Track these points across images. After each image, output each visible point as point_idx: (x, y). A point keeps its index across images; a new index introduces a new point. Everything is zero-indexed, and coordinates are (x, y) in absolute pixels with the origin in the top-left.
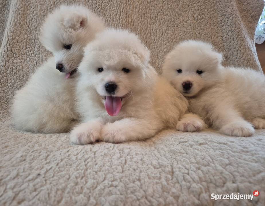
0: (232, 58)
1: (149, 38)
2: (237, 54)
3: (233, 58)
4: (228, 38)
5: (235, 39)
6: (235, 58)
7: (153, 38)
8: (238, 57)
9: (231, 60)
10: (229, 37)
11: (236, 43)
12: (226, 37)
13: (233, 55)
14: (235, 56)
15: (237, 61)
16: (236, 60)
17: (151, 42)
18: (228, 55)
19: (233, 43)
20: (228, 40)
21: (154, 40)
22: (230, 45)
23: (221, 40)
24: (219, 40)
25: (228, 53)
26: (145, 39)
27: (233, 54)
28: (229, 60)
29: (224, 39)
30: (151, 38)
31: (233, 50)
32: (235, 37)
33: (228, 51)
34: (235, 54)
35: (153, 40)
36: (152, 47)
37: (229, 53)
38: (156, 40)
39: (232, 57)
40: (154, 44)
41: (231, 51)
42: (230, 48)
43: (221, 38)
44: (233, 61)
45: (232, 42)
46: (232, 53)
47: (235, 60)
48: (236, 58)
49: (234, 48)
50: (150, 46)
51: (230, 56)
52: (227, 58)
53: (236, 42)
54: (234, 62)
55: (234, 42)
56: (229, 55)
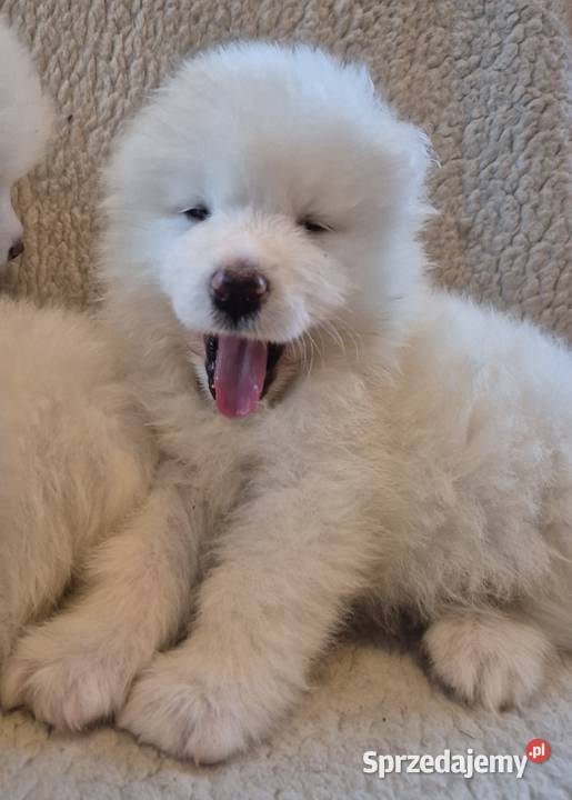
0: (491, 240)
1: (85, 99)
2: (520, 220)
3: (498, 238)
4: (488, 137)
5: (518, 144)
6: (503, 241)
7: (105, 101)
8: (520, 237)
9: (483, 250)
10: (494, 133)
11: (522, 164)
12: (477, 132)
13: (496, 224)
14: (506, 231)
15: (513, 257)
16: (509, 250)
17: (93, 118)
18: (474, 221)
19: (505, 164)
20: (483, 145)
21: (113, 108)
22: (492, 172)
23: (451, 139)
24: (445, 141)
25: (477, 211)
26: (65, 103)
27: (499, 216)
28: (478, 248)
29: (469, 137)
30: (97, 102)
31: (499, 197)
32: (523, 135)
33: (478, 200)
34: (508, 219)
35: (107, 113)
36: (96, 149)
37: (483, 211)
38: (118, 113)
39: (493, 234)
40: (107, 133)
41: (491, 204)
42: (491, 187)
43: (456, 129)
44: (492, 254)
45: (501, 157)
46: (495, 214)
47: (503, 249)
48: (511, 243)
49: (508, 188)
50: (86, 142)
51: (485, 226)
52: (471, 236)
53: (521, 157)
54: (498, 261)
55: (515, 161)
56: (478, 220)
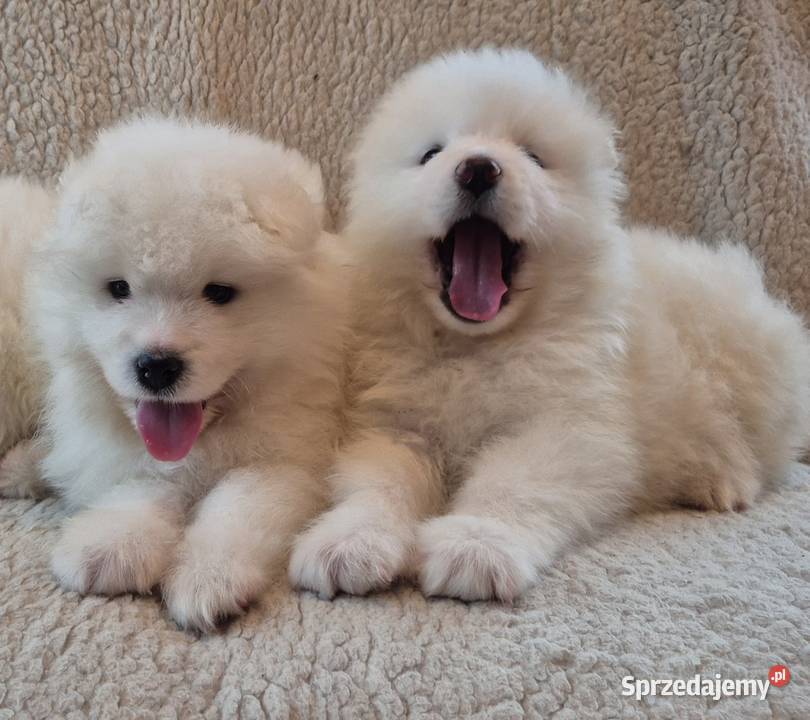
0: (712, 156)
1: (328, 59)
2: (738, 136)
3: (719, 154)
4: (702, 62)
5: (731, 67)
6: (724, 156)
7: (346, 59)
8: (739, 151)
9: (706, 166)
10: (708, 58)
11: (737, 84)
12: (691, 58)
13: (716, 141)
14: (726, 146)
15: (735, 170)
16: (730, 164)
17: (336, 76)
18: (694, 141)
19: (720, 86)
20: (698, 70)
21: (353, 67)
22: (709, 93)
23: (667, 67)
24: (661, 68)
25: (697, 131)
26: (311, 64)
27: (718, 134)
28: (701, 164)
29: (684, 63)
30: (338, 61)
31: (716, 116)
32: (734, 59)
33: (697, 121)
34: (727, 136)
35: (348, 70)
36: (340, 103)
37: (702, 130)
38: (358, 70)
39: (714, 151)
40: (349, 88)
41: (710, 123)
42: (708, 108)
43: (672, 57)
44: (714, 168)
45: (716, 80)
46: (714, 132)
47: (725, 163)
48: (732, 157)
49: (724, 106)
50: (330, 97)
51: (705, 143)
52: (693, 154)
53: (736, 78)
54: (721, 175)
55: (730, 83)
56: (698, 139)
